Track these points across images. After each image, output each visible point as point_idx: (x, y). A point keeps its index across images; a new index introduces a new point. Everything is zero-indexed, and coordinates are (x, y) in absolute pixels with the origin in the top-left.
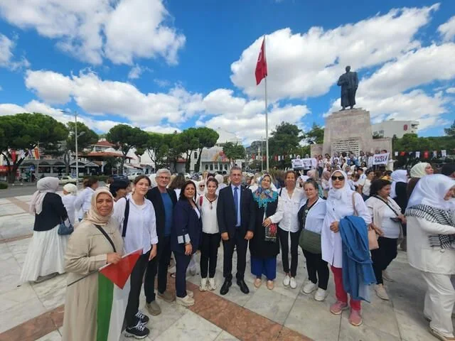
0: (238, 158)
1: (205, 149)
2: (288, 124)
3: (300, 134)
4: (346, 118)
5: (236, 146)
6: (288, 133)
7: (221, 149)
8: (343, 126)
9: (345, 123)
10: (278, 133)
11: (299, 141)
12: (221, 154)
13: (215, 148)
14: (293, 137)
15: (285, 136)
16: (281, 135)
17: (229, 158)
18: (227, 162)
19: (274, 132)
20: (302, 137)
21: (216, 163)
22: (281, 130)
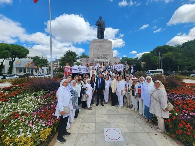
0: (44, 66)
1: (17, 59)
2: (72, 51)
3: (77, 57)
4: (101, 44)
5: (42, 59)
6: (72, 56)
7: (31, 60)
8: (99, 48)
9: (100, 46)
10: (67, 55)
11: (77, 60)
12: (32, 63)
13: (27, 59)
14: (74, 58)
15: (70, 57)
16: (68, 56)
17: (37, 65)
18: (36, 68)
19: (65, 55)
20: (78, 58)
21: (28, 68)
22: (68, 54)
